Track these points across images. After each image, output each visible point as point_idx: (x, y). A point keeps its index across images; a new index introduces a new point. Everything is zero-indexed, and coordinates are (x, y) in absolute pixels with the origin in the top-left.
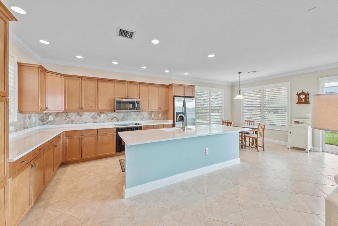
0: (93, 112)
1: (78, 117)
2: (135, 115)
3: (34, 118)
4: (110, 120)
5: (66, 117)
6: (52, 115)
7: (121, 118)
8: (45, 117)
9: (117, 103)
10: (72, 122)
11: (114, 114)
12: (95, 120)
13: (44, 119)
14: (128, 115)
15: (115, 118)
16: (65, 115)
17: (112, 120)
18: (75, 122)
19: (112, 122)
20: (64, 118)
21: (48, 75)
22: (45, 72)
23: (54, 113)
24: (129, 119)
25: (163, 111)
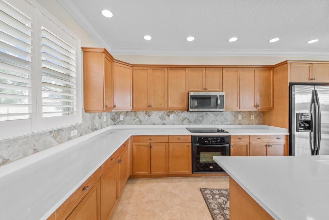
0: (162, 111)
1: (147, 117)
2: (213, 116)
3: (105, 117)
4: (181, 121)
5: (135, 116)
6: (122, 114)
7: (193, 119)
8: (116, 116)
9: (192, 99)
10: (141, 122)
11: (185, 114)
12: (164, 122)
13: (115, 119)
14: (202, 116)
15: (186, 120)
16: (133, 113)
17: (183, 122)
18: (143, 123)
19: (183, 124)
20: (133, 117)
21: (116, 65)
22: (113, 61)
23: (124, 112)
24: (204, 121)
25: (258, 111)
